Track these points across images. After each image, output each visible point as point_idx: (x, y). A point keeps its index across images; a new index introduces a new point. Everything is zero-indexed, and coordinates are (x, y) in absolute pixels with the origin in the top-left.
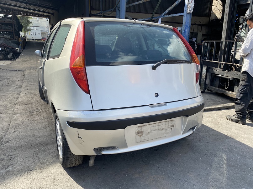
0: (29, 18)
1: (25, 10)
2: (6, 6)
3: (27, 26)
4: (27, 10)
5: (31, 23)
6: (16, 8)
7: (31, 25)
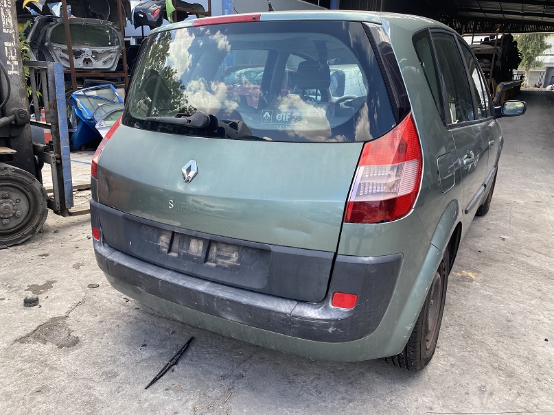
0: (546, 36)
1: (539, 19)
2: (501, 16)
3: (536, 56)
4: (546, 19)
5: (550, 47)
6: (519, 17)
7: (547, 51)
